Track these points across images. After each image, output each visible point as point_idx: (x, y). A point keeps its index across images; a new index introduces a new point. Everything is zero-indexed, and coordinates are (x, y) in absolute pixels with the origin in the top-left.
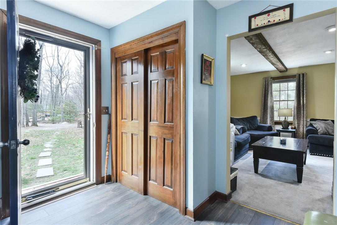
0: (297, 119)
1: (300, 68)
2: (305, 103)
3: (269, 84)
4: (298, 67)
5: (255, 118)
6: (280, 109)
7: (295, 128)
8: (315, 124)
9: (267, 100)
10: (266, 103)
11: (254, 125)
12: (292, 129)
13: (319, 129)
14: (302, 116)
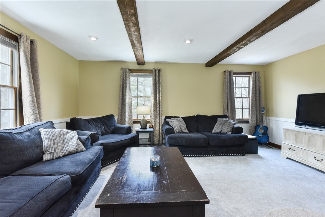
0: (154, 117)
1: (156, 63)
2: (160, 100)
3: (127, 77)
4: (154, 62)
5: (111, 117)
6: (138, 106)
7: (152, 127)
8: (171, 122)
9: (125, 95)
10: (124, 99)
11: (110, 126)
12: (150, 128)
13: (175, 127)
14: (158, 114)
